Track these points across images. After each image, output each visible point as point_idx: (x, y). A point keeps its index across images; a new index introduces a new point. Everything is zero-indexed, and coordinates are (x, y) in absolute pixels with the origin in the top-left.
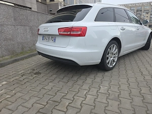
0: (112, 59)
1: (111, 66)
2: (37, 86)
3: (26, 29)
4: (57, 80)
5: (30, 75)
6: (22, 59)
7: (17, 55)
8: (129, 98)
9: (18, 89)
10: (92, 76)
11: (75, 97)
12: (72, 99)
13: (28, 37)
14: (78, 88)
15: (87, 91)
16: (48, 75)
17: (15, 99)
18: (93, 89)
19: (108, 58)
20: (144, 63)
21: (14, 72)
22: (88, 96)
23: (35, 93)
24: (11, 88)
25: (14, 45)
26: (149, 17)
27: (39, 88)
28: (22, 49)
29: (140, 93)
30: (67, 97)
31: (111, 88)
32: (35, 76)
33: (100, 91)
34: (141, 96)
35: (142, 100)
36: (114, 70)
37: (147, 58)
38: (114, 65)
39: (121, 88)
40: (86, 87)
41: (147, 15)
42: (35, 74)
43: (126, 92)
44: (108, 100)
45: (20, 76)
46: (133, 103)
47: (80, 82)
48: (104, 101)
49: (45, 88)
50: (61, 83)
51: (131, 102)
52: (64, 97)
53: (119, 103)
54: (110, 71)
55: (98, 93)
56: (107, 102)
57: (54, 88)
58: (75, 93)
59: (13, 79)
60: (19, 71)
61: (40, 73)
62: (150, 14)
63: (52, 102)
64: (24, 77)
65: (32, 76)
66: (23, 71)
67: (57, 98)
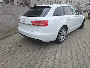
0: (62, 36)
1: (62, 41)
2: (20, 55)
3: (11, 17)
4: (32, 50)
5: (15, 48)
6: (9, 36)
7: (6, 33)
8: (72, 61)
9: (9, 58)
10: (51, 47)
11: (42, 62)
12: (41, 64)
13: (13, 21)
14: (44, 56)
15: (49, 58)
16: (26, 47)
17: (7, 65)
18: (52, 56)
19: (60, 37)
20: (80, 38)
21: (5, 46)
22: (50, 61)
23: (19, 60)
24: (5, 57)
25: (4, 27)
26: (84, 6)
27: (21, 57)
28: (9, 29)
29: (77, 58)
30: (38, 62)
31: (62, 55)
32: (18, 48)
33: (56, 58)
34: (78, 60)
35: (78, 62)
36: (64, 42)
37: (82, 34)
38: (63, 40)
39: (67, 55)
40: (48, 55)
41: (83, 5)
42: (18, 47)
43: (70, 57)
44: (60, 63)
45: (9, 48)
46: (73, 65)
47: (45, 52)
48: (58, 64)
49: (25, 56)
50: (34, 52)
51: (72, 64)
52: (36, 62)
53: (66, 65)
54: (62, 44)
55: (55, 59)
56: (60, 65)
57: (30, 57)
58: (42, 59)
59: (5, 51)
60: (8, 44)
61: (21, 46)
62: (84, 4)
63: (29, 66)
64: (12, 49)
65: (16, 48)
66: (10, 45)
67: (32, 64)
